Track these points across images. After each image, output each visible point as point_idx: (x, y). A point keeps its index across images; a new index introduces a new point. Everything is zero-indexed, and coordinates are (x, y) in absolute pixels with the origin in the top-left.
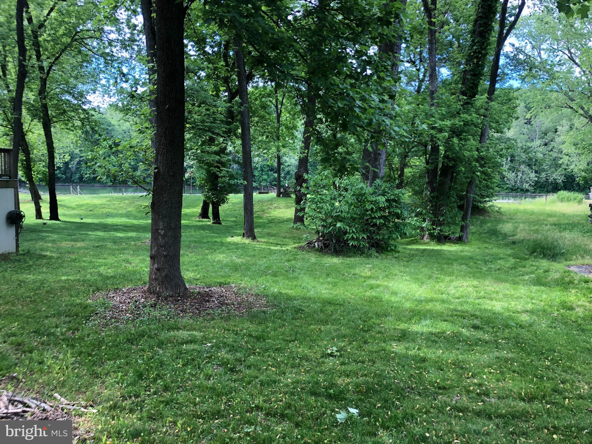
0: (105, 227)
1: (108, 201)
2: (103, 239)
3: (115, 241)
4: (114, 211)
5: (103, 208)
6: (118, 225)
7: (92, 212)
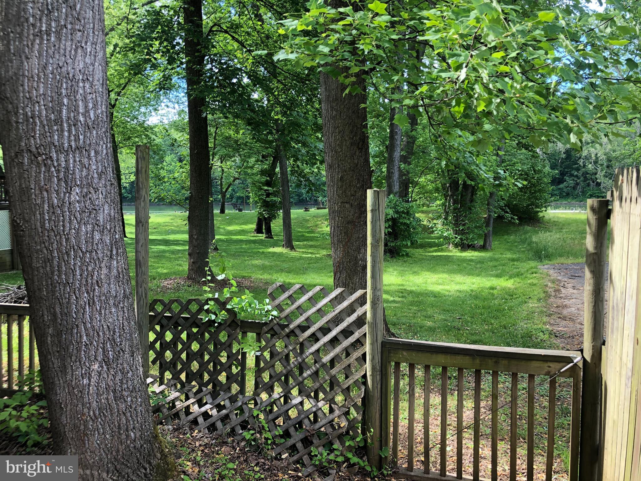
0: (166, 242)
1: (172, 219)
2: (164, 251)
3: (173, 252)
4: (176, 229)
5: (166, 226)
6: (179, 241)
7: (156, 230)
